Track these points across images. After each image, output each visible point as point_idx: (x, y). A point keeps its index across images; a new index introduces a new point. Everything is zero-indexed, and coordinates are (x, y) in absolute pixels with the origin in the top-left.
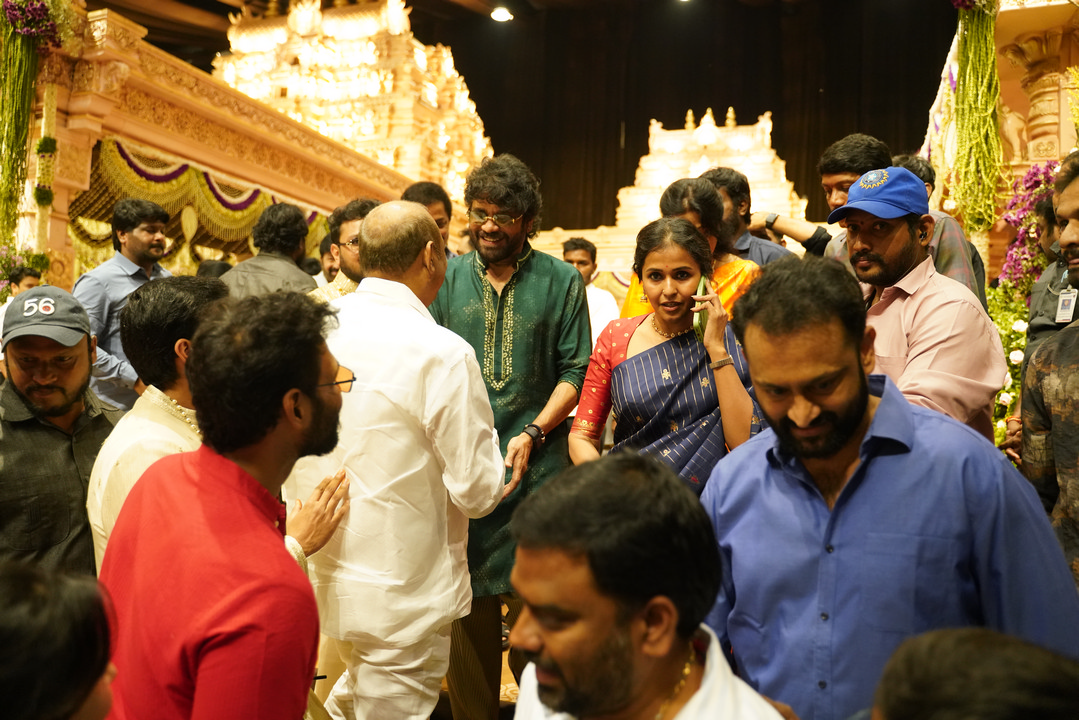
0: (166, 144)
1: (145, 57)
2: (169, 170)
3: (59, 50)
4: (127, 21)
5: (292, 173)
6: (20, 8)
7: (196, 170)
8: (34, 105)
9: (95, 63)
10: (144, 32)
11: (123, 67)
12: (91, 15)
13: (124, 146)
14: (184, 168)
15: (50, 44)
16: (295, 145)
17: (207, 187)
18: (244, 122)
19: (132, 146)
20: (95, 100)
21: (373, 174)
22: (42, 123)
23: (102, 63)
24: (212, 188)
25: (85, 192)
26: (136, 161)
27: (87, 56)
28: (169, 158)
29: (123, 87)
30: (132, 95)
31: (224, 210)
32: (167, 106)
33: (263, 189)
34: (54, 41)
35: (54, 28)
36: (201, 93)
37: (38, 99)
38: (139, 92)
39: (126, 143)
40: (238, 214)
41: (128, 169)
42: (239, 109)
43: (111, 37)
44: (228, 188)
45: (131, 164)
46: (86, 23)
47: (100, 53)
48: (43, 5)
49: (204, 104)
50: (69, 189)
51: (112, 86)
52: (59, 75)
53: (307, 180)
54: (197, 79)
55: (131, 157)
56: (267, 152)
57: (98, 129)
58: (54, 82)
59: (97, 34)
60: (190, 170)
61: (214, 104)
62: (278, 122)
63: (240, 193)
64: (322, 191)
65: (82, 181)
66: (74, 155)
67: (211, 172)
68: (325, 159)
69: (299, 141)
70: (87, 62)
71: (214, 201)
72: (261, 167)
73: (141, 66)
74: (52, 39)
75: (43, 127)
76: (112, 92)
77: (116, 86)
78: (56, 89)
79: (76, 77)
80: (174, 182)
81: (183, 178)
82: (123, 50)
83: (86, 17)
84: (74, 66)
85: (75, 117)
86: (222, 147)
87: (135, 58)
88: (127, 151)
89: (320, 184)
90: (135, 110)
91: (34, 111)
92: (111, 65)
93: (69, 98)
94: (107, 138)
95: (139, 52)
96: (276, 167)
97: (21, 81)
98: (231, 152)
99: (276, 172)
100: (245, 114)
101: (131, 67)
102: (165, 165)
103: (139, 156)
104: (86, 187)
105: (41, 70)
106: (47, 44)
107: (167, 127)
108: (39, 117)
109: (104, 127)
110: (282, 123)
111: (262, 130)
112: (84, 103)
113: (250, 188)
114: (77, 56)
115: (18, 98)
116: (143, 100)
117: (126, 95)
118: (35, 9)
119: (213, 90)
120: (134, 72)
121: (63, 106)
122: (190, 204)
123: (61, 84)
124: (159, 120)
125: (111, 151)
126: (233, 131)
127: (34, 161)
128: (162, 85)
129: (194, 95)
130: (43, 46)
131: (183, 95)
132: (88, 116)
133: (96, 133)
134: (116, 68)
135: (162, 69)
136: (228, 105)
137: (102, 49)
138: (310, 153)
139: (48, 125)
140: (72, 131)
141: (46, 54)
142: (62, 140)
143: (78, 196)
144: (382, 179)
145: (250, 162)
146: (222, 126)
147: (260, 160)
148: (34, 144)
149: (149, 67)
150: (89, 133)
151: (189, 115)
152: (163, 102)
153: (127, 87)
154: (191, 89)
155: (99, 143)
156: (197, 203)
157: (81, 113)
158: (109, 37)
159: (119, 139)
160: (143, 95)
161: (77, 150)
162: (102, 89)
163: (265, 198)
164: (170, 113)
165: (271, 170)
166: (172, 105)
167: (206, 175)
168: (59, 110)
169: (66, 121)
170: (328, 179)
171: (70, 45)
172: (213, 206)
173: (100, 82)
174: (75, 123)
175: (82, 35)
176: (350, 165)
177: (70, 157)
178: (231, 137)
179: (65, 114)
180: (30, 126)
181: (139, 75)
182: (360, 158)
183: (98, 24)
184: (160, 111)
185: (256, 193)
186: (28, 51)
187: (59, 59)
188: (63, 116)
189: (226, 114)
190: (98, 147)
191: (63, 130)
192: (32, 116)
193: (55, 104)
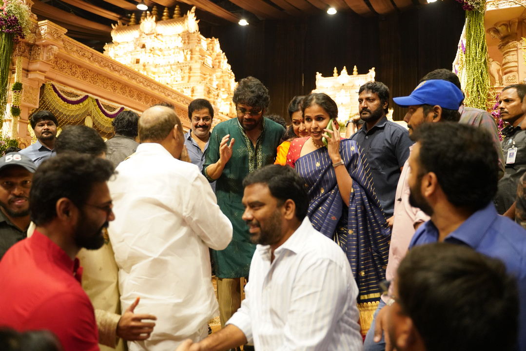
0: (77, 85)
1: (66, 43)
2: (79, 98)
3: (23, 40)
4: (57, 26)
5: (140, 100)
6: (4, 20)
7: (92, 98)
8: (11, 67)
9: (41, 46)
10: (66, 31)
11: (55, 48)
12: (39, 23)
13: (56, 87)
14: (86, 97)
15: (19, 37)
16: (141, 86)
17: (98, 106)
18: (116, 75)
19: (60, 86)
20: (41, 65)
21: (180, 99)
22: (15, 75)
23: (45, 46)
24: (100, 107)
25: (37, 109)
26: (62, 94)
27: (37, 43)
28: (79, 92)
29: (56, 58)
30: (59, 62)
31: (106, 118)
32: (77, 67)
33: (125, 107)
34: (21, 36)
35: (21, 29)
36: (94, 60)
37: (13, 64)
38: (64, 60)
39: (57, 85)
41: (58, 98)
42: (113, 68)
43: (50, 33)
44: (108, 107)
45: (59, 95)
46: (37, 26)
47: (43, 41)
48: (15, 18)
49: (96, 66)
50: (29, 108)
51: (50, 57)
52: (23, 52)
53: (147, 102)
54: (92, 54)
55: (60, 92)
56: (127, 89)
57: (43, 78)
58: (21, 55)
59: (42, 32)
60: (89, 98)
61: (101, 66)
62: (132, 74)
63: (114, 109)
65: (35, 104)
66: (31, 91)
67: (99, 99)
68: (156, 93)
69: (143, 84)
70: (38, 46)
71: (101, 113)
72: (124, 96)
73: (64, 47)
74: (20, 34)
75: (16, 78)
76: (50, 60)
77: (52, 57)
78: (22, 59)
79: (32, 53)
80: (81, 104)
81: (86, 102)
82: (55, 40)
83: (37, 24)
84: (31, 48)
85: (32, 72)
86: (105, 87)
87: (62, 43)
88: (58, 89)
90: (62, 69)
91: (11, 70)
92: (49, 47)
93: (29, 63)
94: (48, 83)
95: (63, 40)
96: (132, 96)
97: (4, 55)
98: (109, 89)
99: (132, 99)
100: (116, 71)
101: (59, 48)
102: (77, 96)
103: (63, 92)
104: (37, 107)
105: (14, 50)
106: (17, 37)
107: (78, 77)
108: (14, 73)
109: (46, 77)
110: (135, 75)
111: (125, 79)
112: (36, 66)
113: (119, 107)
114: (32, 42)
116: (66, 64)
117: (57, 62)
118: (11, 20)
119: (100, 59)
120: (61, 50)
121: (26, 67)
122: (89, 115)
123: (24, 56)
124: (74, 74)
125: (50, 89)
126: (110, 79)
127: (11, 94)
128: (75, 56)
129: (91, 62)
130: (15, 38)
131: (86, 61)
132: (38, 72)
133: (42, 80)
134: (52, 48)
135: (75, 49)
136: (108, 66)
137: (45, 39)
138: (149, 89)
139: (18, 77)
140: (30, 79)
141: (18, 42)
142: (25, 84)
143: (33, 111)
144: (184, 102)
145: (119, 94)
146: (105, 77)
147: (124, 93)
148: (11, 86)
149: (68, 48)
150: (39, 80)
151: (88, 71)
152: (76, 65)
153: (57, 57)
154: (89, 58)
155: (44, 85)
156: (93, 114)
157: (35, 71)
158: (48, 33)
159: (54, 83)
160: (65, 62)
161: (33, 89)
162: (45, 59)
164: (79, 70)
165: (129, 98)
166: (80, 66)
167: (97, 100)
168: (23, 69)
169: (27, 74)
171: (29, 37)
172: (101, 116)
173: (43, 56)
174: (31, 76)
175: (35, 33)
176: (169, 95)
177: (29, 92)
178: (110, 82)
179: (27, 71)
180: (9, 77)
181: (63, 52)
182: (173, 92)
183: (43, 27)
184: (74, 69)
186: (8, 40)
187: (24, 45)
188: (26, 72)
189: (107, 70)
190: (43, 87)
191: (25, 79)
192: (10, 72)
193: (22, 66)
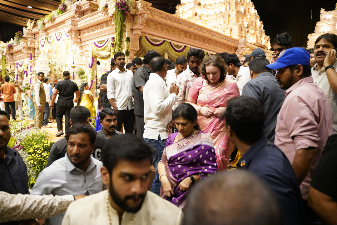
0: (158, 35)
1: (152, 11)
2: (160, 43)
3: (130, 13)
4: (146, 2)
5: (196, 40)
6: (120, 4)
7: (167, 42)
8: (124, 29)
9: (139, 15)
10: (151, 4)
11: (146, 15)
12: (137, 2)
13: (147, 37)
14: (164, 41)
15: (127, 12)
16: (196, 31)
17: (171, 46)
18: (180, 26)
19: (150, 37)
20: (139, 25)
21: (221, 37)
22: (126, 33)
23: (140, 15)
24: (172, 47)
25: (138, 51)
26: (151, 41)
27: (136, 14)
28: (160, 39)
29: (147, 20)
30: (149, 22)
31: (176, 53)
32: (158, 24)
33: (187, 45)
34: (128, 11)
35: (128, 8)
36: (168, 19)
37: (125, 27)
38: (151, 21)
39: (148, 36)
40: (180, 53)
41: (149, 43)
42: (179, 23)
43: (143, 7)
44: (177, 46)
45: (150, 42)
46: (136, 4)
47: (140, 12)
48: (125, 2)
49: (169, 22)
50: (134, 50)
51: (143, 21)
52: (130, 20)
53: (200, 41)
54: (167, 15)
55: (150, 40)
56: (188, 34)
57: (140, 33)
58: (129, 22)
59: (139, 7)
60: (166, 42)
61: (172, 22)
62: (190, 25)
63: (181, 47)
64: (205, 44)
65: (137, 48)
66: (135, 41)
67: (172, 42)
68: (206, 35)
69: (197, 30)
70: (137, 15)
71: (173, 50)
72: (186, 39)
73: (151, 14)
74: (128, 10)
75: (127, 34)
76: (144, 23)
77: (144, 21)
78: (129, 24)
79: (134, 20)
80: (161, 46)
81: (164, 44)
82: (146, 10)
83: (136, 3)
84: (134, 17)
85: (134, 30)
86: (175, 34)
87: (149, 12)
88: (148, 38)
89: (204, 42)
90: (150, 26)
91: (124, 30)
92: (143, 15)
93: (133, 25)
94: (143, 35)
95: (150, 10)
96: (191, 38)
97: (121, 23)
98: (177, 35)
99: (191, 40)
100: (181, 24)
101: (148, 15)
102: (159, 41)
103: (152, 39)
104: (138, 49)
105: (125, 19)
106: (126, 12)
107: (159, 30)
108: (126, 32)
109: (142, 32)
110: (192, 25)
111: (186, 28)
112: (136, 27)
113: (183, 45)
114: (134, 14)
115: (120, 27)
116: (152, 24)
117: (147, 23)
118: (123, 3)
119: (171, 18)
120: (149, 16)
121: (131, 28)
122: (166, 52)
123: (131, 22)
124: (157, 29)
125: (144, 39)
126: (178, 29)
127: (125, 43)
128: (157, 18)
129: (166, 20)
130: (126, 13)
131: (163, 20)
132: (138, 30)
133: (140, 34)
134: (144, 16)
135: (157, 14)
136: (176, 22)
137: (140, 11)
138: (201, 33)
139: (128, 34)
140: (134, 34)
141: (127, 15)
142: (131, 38)
143: (137, 52)
144: (224, 39)
145: (183, 38)
146: (174, 28)
147: (186, 37)
148: (124, 39)
149: (153, 14)
150: (138, 34)
151: (165, 26)
152: (158, 23)
153: (148, 20)
154: (165, 18)
155: (141, 37)
156: (168, 51)
157: (136, 29)
158: (142, 7)
159: (146, 35)
160: (152, 22)
161: (135, 40)
162: (141, 22)
163: (188, 48)
164: (159, 26)
165: (189, 39)
166: (160, 24)
167: (170, 43)
168: (130, 29)
169: (132, 32)
170: (207, 40)
171: (132, 11)
172: (173, 52)
173: (140, 20)
174: (134, 32)
175: (135, 8)
176: (214, 35)
177: (134, 42)
178: (177, 31)
179: (132, 30)
180: (123, 35)
182: (216, 33)
183: (139, 4)
184: (157, 26)
185: (185, 46)
186: (122, 15)
187: (130, 15)
188: (132, 31)
189: (175, 24)
190: (141, 38)
191: (132, 35)
192: (124, 32)
193: (129, 27)
